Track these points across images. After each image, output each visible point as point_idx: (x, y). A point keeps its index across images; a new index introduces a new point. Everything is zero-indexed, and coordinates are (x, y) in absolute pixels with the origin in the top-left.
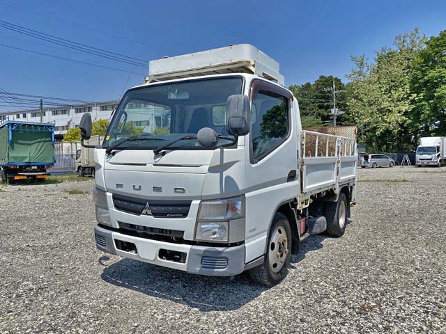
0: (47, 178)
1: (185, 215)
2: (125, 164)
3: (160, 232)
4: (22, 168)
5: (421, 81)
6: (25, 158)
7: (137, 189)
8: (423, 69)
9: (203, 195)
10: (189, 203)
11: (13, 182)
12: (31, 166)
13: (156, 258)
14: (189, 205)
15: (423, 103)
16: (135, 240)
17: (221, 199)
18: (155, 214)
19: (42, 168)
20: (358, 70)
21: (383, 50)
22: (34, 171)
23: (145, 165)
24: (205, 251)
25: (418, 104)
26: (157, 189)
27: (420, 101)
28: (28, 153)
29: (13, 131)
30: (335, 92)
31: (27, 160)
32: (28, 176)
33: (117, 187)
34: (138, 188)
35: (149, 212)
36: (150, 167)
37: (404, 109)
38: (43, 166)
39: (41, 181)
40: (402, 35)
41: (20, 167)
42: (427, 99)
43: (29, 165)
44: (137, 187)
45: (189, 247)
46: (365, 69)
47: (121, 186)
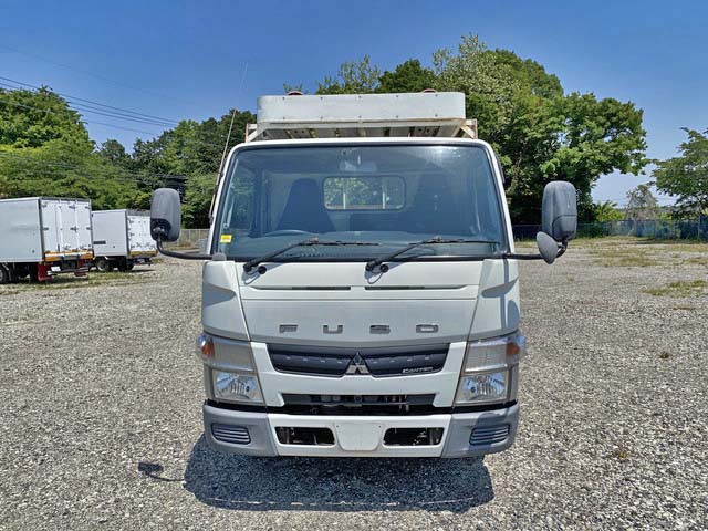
1: (438, 366)
2: (294, 288)
3: (378, 401)
7: (333, 332)
9: (473, 332)
10: (444, 346)
13: (379, 445)
14: (445, 351)
16: (329, 421)
17: (502, 336)
18: (375, 372)
23: (348, 288)
24: (479, 420)
26: (379, 329)
33: (281, 332)
34: (336, 329)
35: (363, 369)
36: (358, 292)
44: (334, 328)
45: (448, 417)
47: (293, 328)
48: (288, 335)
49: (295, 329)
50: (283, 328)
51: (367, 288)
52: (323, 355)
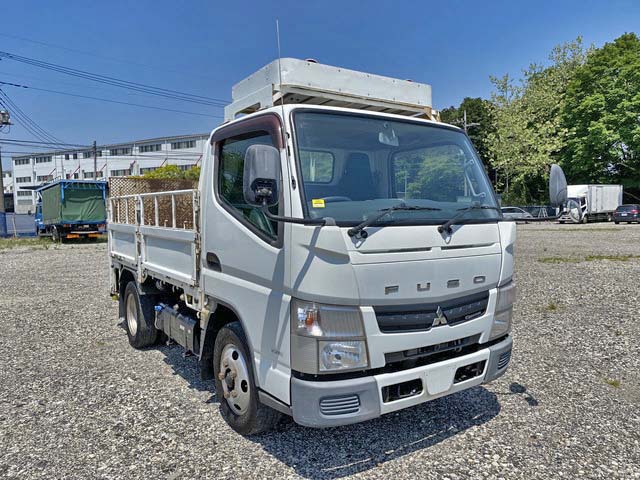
0: (99, 236)
1: (483, 310)
2: (391, 252)
4: (74, 227)
5: (575, 110)
6: (77, 216)
7: (424, 289)
8: (578, 94)
10: (487, 293)
11: (66, 241)
12: (82, 225)
13: (452, 384)
14: (487, 297)
15: (575, 140)
18: (451, 322)
19: (94, 227)
20: (500, 94)
21: (532, 68)
22: (86, 230)
23: (428, 249)
25: (570, 141)
26: (453, 283)
27: (573, 137)
28: (79, 212)
29: (65, 189)
30: (466, 125)
31: (79, 219)
32: (80, 235)
33: (387, 293)
34: (426, 286)
35: (444, 320)
36: (436, 251)
37: (550, 148)
38: (95, 225)
39: (94, 240)
40: (562, 45)
41: (73, 225)
42: (580, 134)
43: (81, 224)
44: (423, 286)
46: (509, 94)
47: (395, 289)
48: (392, 296)
49: (397, 290)
50: (388, 290)
51: (443, 248)
52: (416, 312)
